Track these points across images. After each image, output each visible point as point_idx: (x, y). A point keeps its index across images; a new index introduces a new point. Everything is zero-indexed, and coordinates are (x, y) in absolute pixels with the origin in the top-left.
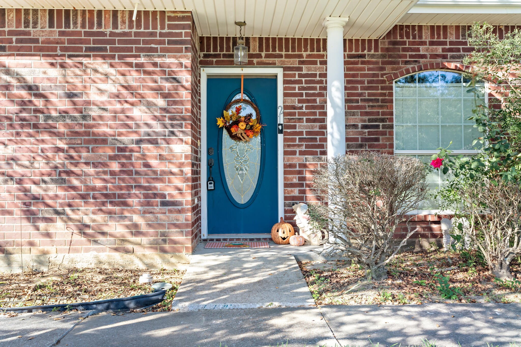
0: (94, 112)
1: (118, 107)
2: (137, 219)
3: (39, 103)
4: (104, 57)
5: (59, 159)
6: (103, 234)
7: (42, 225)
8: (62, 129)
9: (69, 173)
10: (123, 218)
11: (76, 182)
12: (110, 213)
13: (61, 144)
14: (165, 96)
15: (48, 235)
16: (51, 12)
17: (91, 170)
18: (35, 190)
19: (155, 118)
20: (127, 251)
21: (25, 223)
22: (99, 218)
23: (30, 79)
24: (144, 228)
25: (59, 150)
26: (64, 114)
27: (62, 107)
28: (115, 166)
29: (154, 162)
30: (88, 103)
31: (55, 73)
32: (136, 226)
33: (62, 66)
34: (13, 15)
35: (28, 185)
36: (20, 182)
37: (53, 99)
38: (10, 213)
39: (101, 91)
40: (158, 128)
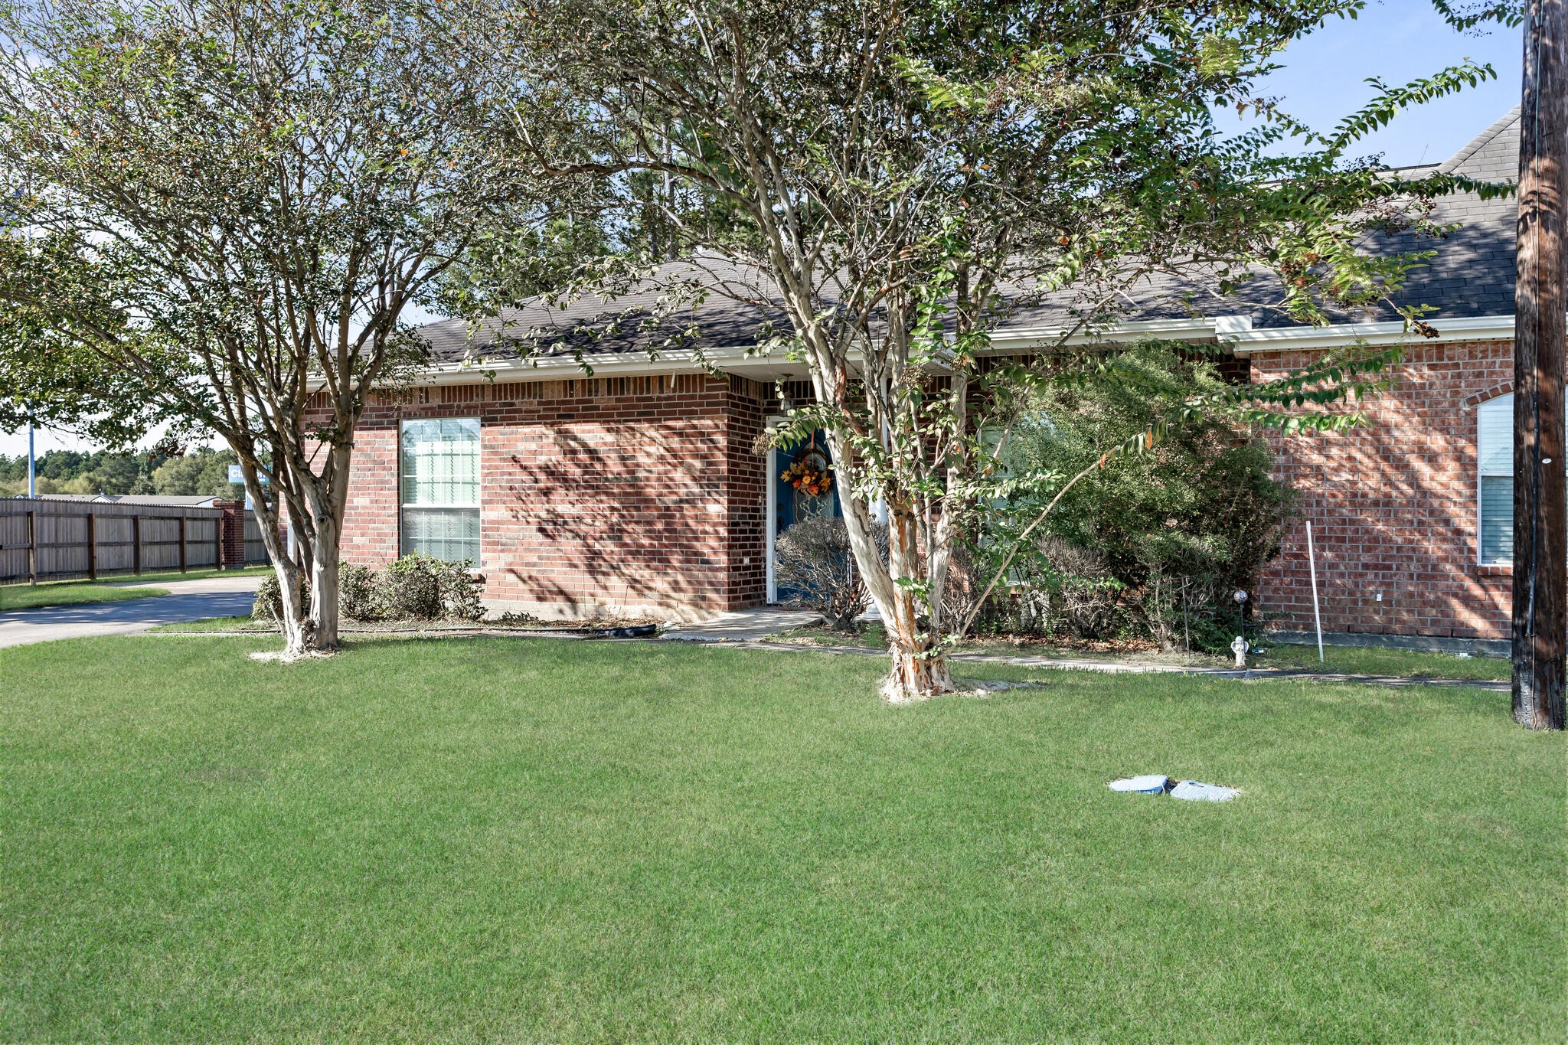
0: (642, 474)
1: (661, 468)
2: (680, 578)
3: (598, 467)
4: (651, 421)
5: (615, 519)
6: (650, 589)
7: (600, 577)
8: (616, 490)
9: (622, 531)
10: (666, 574)
11: (627, 540)
12: (655, 568)
13: (616, 505)
14: (703, 457)
15: (605, 588)
16: (609, 380)
17: (639, 529)
18: (597, 547)
19: (694, 479)
20: (668, 606)
21: (587, 576)
22: (647, 573)
23: (592, 445)
24: (684, 585)
25: (613, 509)
26: (618, 477)
27: (616, 470)
28: (659, 526)
29: (691, 522)
30: (638, 465)
31: (610, 438)
32: (676, 582)
33: (618, 431)
34: (579, 385)
35: (590, 542)
36: (584, 538)
37: (609, 462)
38: (576, 566)
39: (648, 454)
40: (696, 490)
